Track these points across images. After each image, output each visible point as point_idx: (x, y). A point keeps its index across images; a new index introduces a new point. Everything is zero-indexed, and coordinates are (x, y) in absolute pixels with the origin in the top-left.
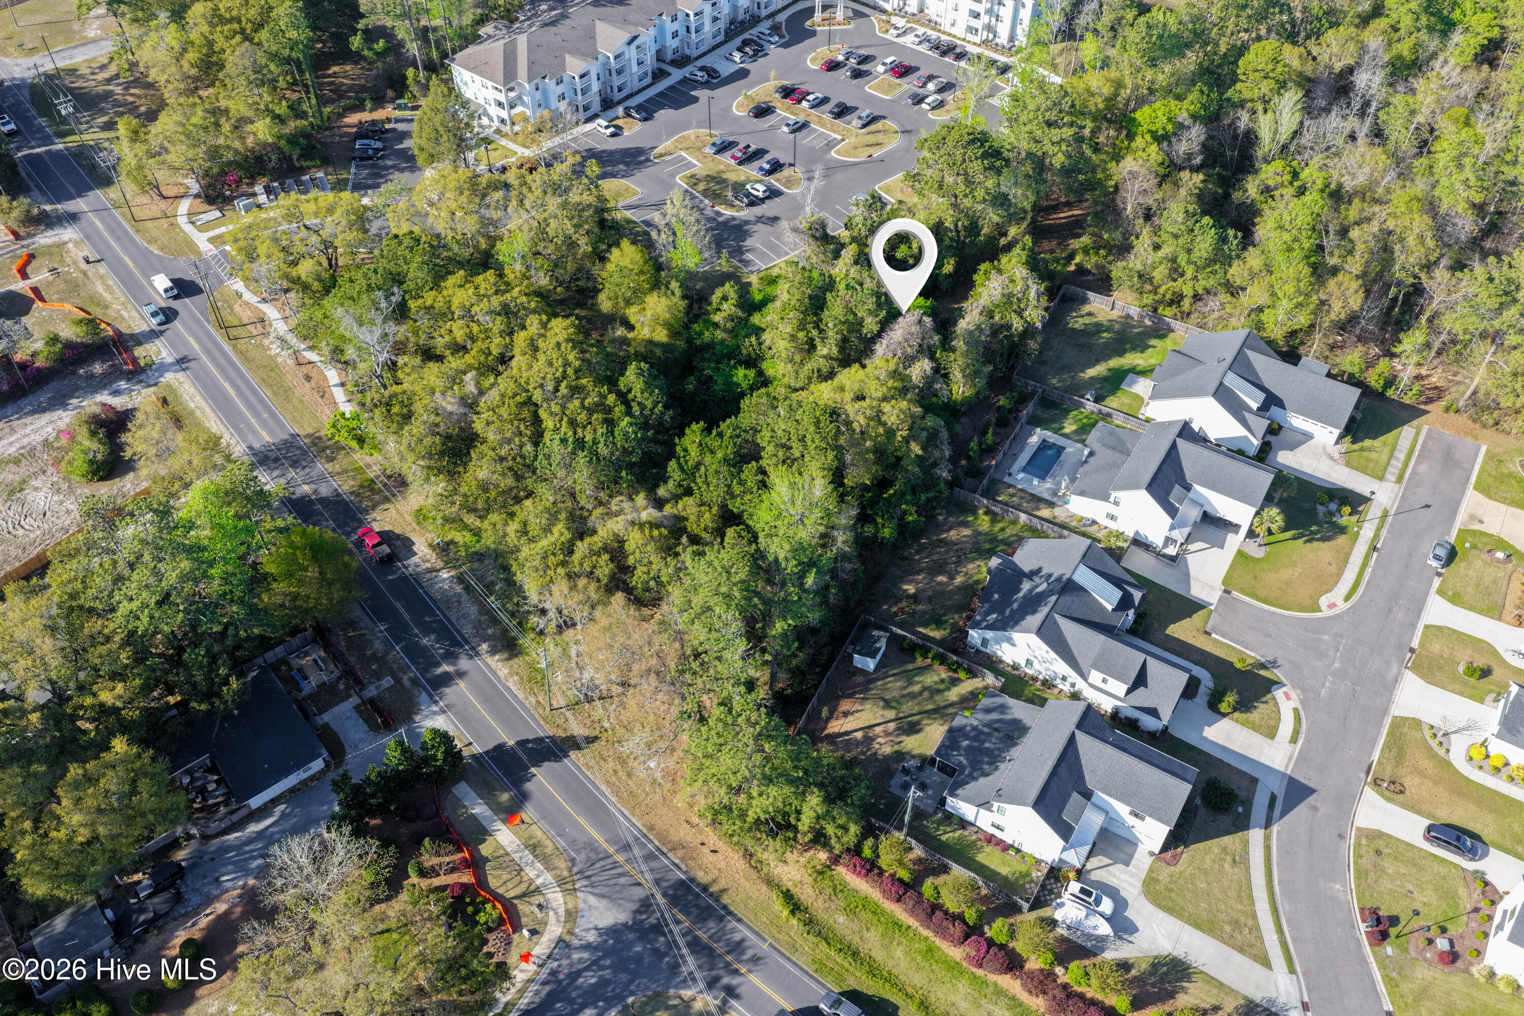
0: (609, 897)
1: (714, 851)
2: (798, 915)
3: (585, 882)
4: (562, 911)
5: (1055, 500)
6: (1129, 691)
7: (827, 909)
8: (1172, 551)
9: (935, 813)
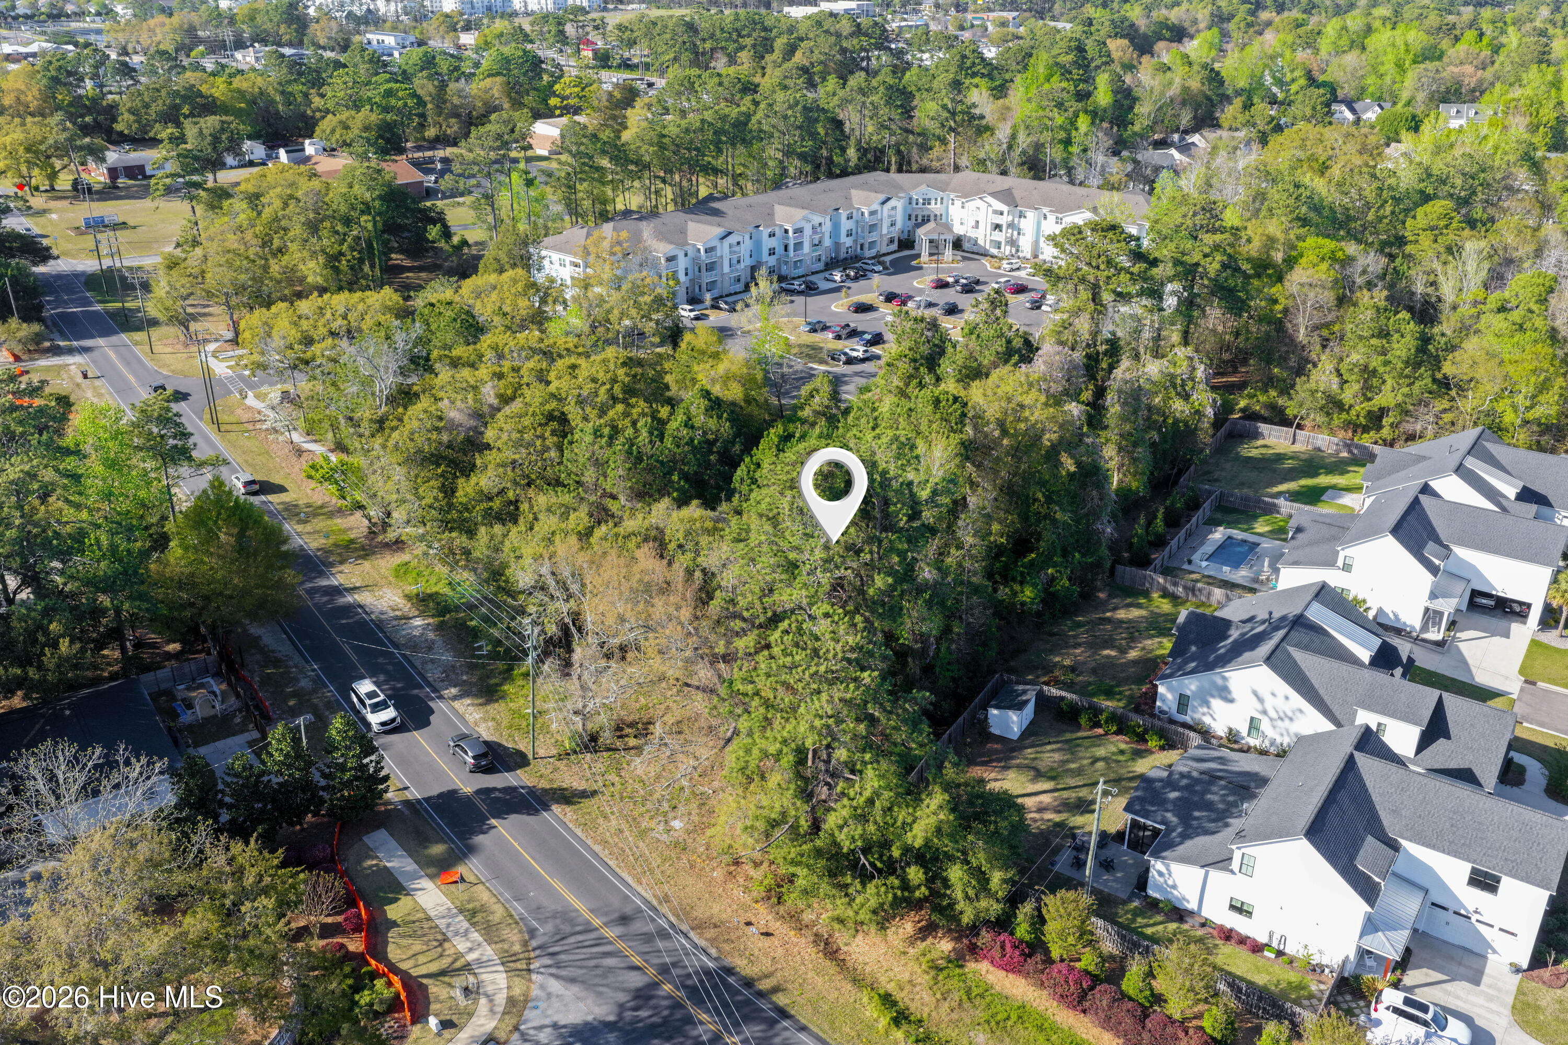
0: (583, 982)
1: (767, 934)
2: (905, 1027)
3: (547, 961)
4: (501, 999)
5: (1255, 586)
6: (1422, 746)
7: (956, 1023)
8: (1434, 635)
9: (1130, 900)
